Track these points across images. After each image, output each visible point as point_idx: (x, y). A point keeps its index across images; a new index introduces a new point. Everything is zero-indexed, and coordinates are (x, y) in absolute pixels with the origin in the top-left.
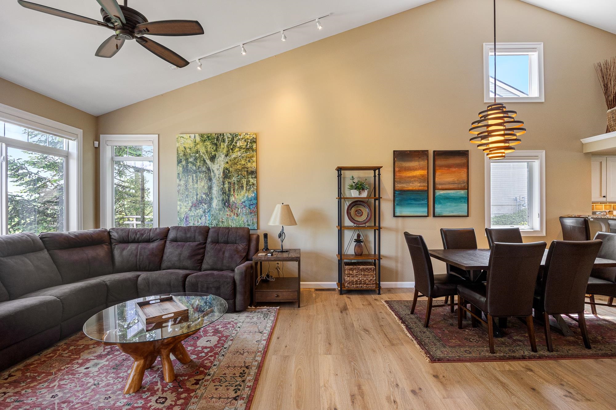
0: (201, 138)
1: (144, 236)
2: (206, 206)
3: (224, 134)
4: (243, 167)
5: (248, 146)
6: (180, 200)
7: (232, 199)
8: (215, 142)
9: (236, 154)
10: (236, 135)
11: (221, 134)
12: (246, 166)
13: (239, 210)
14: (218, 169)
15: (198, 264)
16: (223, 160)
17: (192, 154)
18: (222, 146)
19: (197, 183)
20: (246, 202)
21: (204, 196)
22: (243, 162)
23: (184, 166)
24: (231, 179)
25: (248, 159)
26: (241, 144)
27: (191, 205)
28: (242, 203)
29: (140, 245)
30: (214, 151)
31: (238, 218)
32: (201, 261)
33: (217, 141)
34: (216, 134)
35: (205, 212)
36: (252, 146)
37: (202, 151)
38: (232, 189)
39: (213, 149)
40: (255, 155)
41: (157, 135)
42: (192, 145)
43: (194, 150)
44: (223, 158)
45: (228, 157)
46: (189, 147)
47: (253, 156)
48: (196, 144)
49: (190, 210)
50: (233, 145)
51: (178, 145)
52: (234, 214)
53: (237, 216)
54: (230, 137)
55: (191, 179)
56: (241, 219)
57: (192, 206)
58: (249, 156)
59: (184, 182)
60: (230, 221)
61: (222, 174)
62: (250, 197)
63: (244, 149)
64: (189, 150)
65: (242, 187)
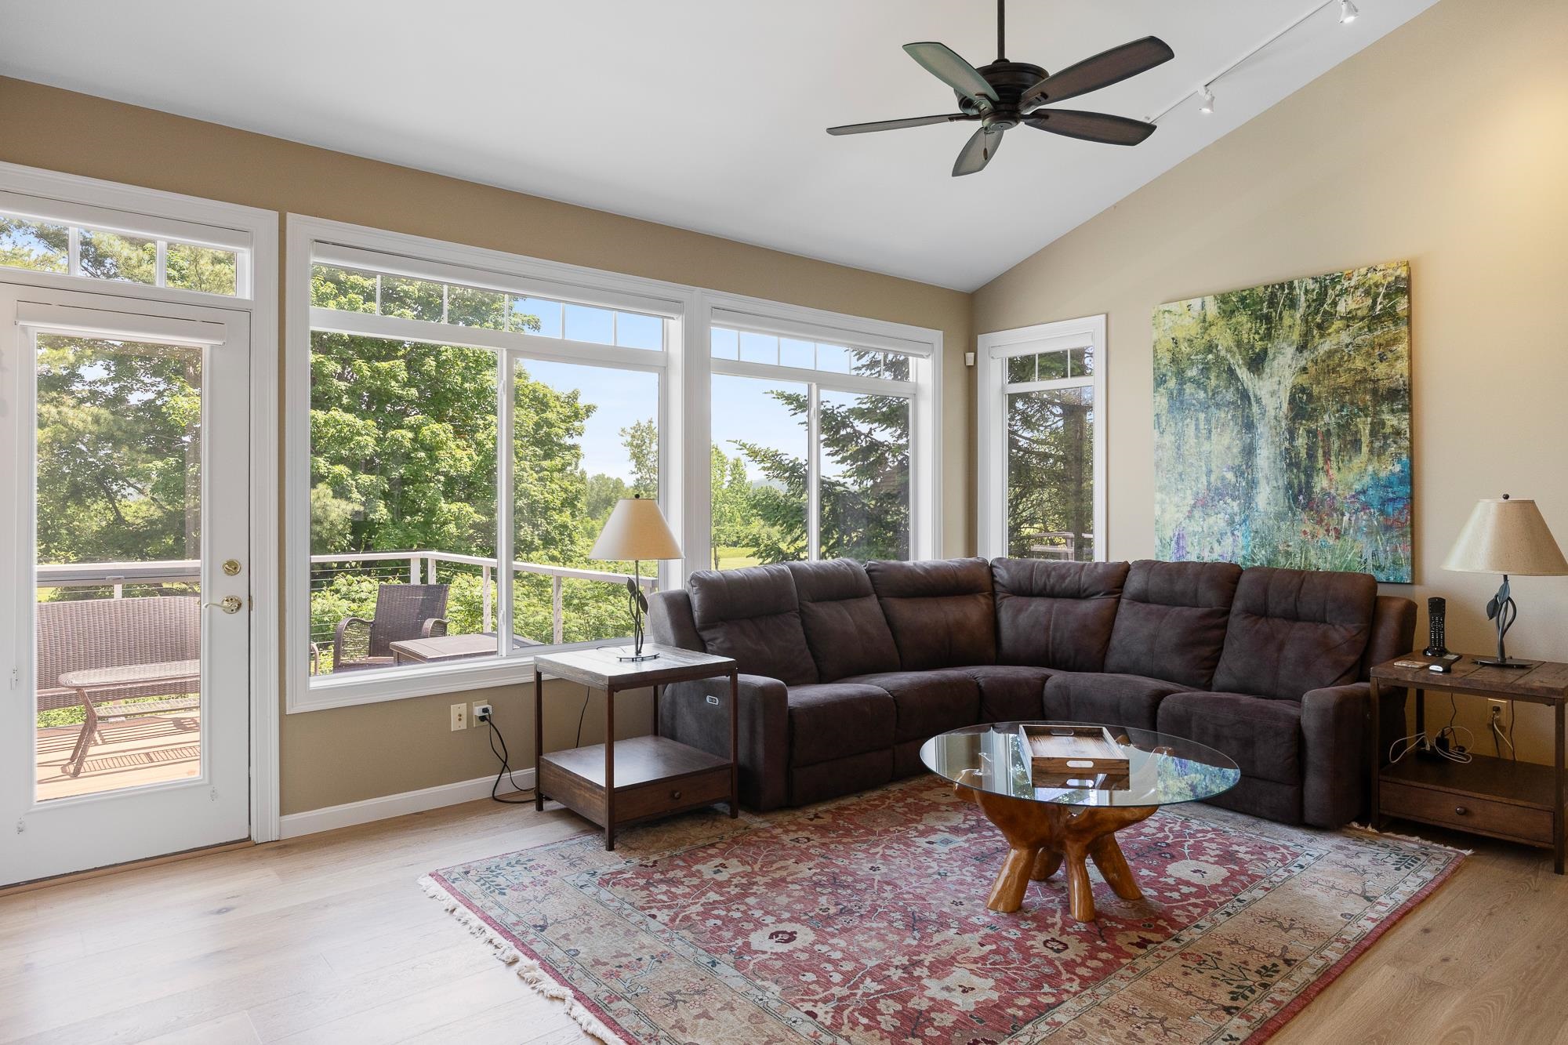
0: (1223, 306)
1: (1067, 581)
2: (1235, 504)
3: (1292, 283)
4: (1358, 377)
5: (1379, 307)
6: (1162, 489)
7: (1321, 483)
8: (1265, 311)
9: (1338, 338)
10: (1333, 279)
11: (1282, 286)
12: (1372, 375)
13: (1346, 518)
14: (1273, 394)
15: (1204, 672)
16: (1289, 362)
17: (1196, 355)
18: (1287, 321)
19: (1209, 438)
20: (1370, 492)
21: (1230, 476)
22: (1359, 364)
23: (1172, 394)
24: (1317, 421)
25: (1377, 352)
26: (1353, 306)
27: (1193, 502)
28: (1353, 496)
29: (1058, 604)
30: (1261, 339)
31: (1339, 543)
32: (1212, 662)
33: (1269, 307)
34: (1266, 287)
35: (1234, 522)
36: (1393, 307)
37: (1225, 345)
38: (1320, 451)
39: (1257, 332)
40: (1403, 335)
41: (1104, 316)
42: (1195, 329)
43: (1200, 343)
44: (1290, 356)
45: (1306, 354)
46: (1188, 337)
47: (1396, 340)
48: (1207, 324)
49: (1190, 517)
50: (1326, 312)
51: (1155, 336)
52: (1328, 531)
53: (1337, 538)
54: (1313, 290)
55: (1193, 427)
56: (1352, 548)
57: (1194, 506)
58: (1382, 341)
59: (1173, 438)
60: (1313, 552)
61: (1285, 406)
62: (1383, 474)
63: (1363, 319)
64: (1186, 344)
65: (1356, 444)
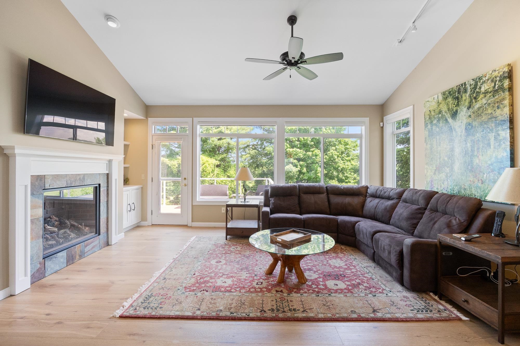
0: (444, 96)
1: (386, 194)
2: (448, 169)
3: (465, 83)
4: (489, 117)
5: (497, 86)
6: (427, 164)
7: (476, 161)
8: (457, 95)
9: (482, 101)
10: (479, 78)
11: (462, 85)
12: (494, 115)
13: (485, 175)
14: (460, 126)
15: (413, 228)
16: (465, 114)
17: (436, 115)
18: (464, 98)
19: (440, 145)
20: (495, 164)
21: (446, 159)
22: (490, 111)
23: (429, 130)
24: (474, 136)
25: (496, 105)
26: (487, 88)
27: (435, 168)
28: (488, 166)
30: (456, 106)
31: (483, 186)
33: (458, 94)
34: (457, 86)
35: (447, 176)
36: (502, 85)
37: (444, 110)
38: (476, 148)
39: (454, 104)
40: (506, 96)
41: (412, 106)
42: (436, 106)
43: (437, 111)
44: (465, 112)
45: (470, 110)
46: (434, 109)
47: (504, 99)
48: (439, 104)
49: (435, 174)
50: (477, 92)
51: (424, 111)
52: (478, 180)
53: (482, 183)
54: (473, 84)
55: (435, 141)
56: (487, 188)
57: (435, 170)
58: (498, 100)
59: (430, 146)
60: (473, 189)
61: (464, 131)
62: (499, 157)
63: (491, 92)
64: (433, 112)
65: (489, 145)
